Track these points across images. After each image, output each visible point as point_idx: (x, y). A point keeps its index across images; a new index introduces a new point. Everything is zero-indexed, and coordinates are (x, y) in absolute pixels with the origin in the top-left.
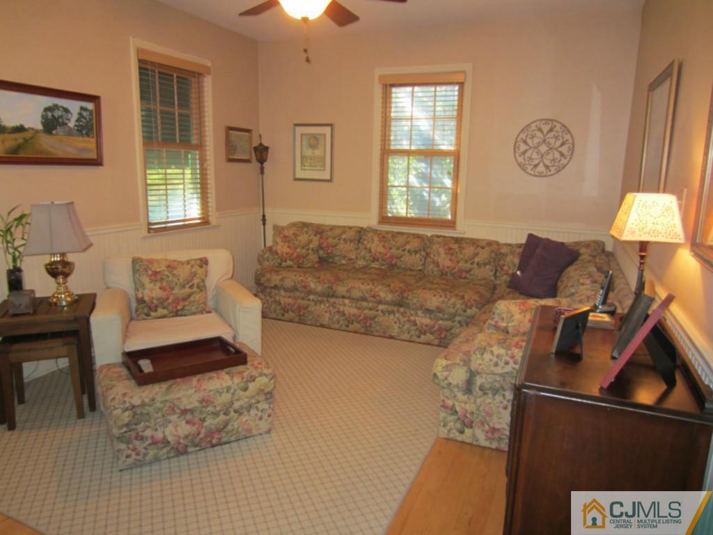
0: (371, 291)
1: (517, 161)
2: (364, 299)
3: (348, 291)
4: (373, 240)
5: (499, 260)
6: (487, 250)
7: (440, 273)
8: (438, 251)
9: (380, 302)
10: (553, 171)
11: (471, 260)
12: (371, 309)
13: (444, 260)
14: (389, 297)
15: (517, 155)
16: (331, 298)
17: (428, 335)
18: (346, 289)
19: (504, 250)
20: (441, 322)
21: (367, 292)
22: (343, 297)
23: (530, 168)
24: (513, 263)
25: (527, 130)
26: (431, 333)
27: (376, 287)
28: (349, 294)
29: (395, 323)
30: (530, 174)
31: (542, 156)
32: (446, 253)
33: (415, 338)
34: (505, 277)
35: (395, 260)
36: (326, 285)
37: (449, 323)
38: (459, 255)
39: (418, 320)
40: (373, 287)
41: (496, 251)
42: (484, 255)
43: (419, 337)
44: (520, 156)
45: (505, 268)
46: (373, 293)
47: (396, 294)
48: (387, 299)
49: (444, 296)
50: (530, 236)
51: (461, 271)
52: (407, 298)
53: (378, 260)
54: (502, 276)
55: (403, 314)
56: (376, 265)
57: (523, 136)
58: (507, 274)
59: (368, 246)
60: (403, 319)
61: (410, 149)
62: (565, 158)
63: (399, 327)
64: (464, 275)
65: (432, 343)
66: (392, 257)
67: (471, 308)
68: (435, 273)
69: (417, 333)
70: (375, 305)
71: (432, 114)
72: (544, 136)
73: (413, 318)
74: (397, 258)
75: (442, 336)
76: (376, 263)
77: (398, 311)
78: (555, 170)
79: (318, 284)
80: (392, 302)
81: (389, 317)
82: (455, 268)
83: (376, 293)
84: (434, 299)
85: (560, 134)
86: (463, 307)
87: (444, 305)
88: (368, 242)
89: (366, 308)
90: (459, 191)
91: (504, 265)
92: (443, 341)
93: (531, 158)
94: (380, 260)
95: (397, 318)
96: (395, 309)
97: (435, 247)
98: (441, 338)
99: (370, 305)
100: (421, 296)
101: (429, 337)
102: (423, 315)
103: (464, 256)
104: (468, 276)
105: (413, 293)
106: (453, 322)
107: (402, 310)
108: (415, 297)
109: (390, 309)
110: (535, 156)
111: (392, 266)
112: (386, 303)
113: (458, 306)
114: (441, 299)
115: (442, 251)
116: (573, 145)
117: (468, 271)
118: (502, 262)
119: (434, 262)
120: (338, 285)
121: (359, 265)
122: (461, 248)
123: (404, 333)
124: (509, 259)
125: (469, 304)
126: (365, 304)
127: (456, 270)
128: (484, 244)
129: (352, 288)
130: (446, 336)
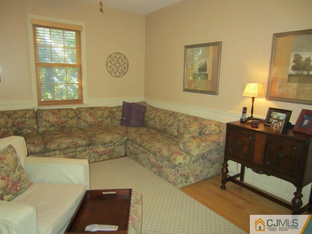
0: (73, 142)
1: (108, 70)
2: (69, 148)
3: (58, 146)
4: (49, 116)
5: (113, 115)
6: (106, 110)
7: (89, 126)
8: (86, 116)
9: (79, 146)
10: (122, 75)
11: (102, 116)
12: (73, 152)
13: (90, 119)
14: (84, 143)
15: (108, 68)
16: (45, 153)
17: (104, 156)
18: (57, 145)
19: (114, 110)
20: (110, 148)
21: (70, 143)
22: (54, 150)
23: (113, 73)
24: (120, 115)
25: (111, 57)
26: (105, 155)
27: (75, 139)
28: (58, 148)
29: (87, 155)
30: (113, 76)
31: (118, 69)
32: (90, 116)
33: (98, 160)
34: (117, 122)
35: (64, 124)
36: (43, 146)
37: (113, 147)
38: (96, 115)
39: (99, 150)
40: (73, 140)
41: (111, 111)
42: (106, 113)
43: (99, 158)
44: (109, 68)
45: (117, 118)
46: (74, 143)
47: (87, 140)
48: (83, 144)
49: (111, 135)
50: (124, 103)
51: (99, 123)
52: (95, 141)
53: (54, 126)
54: (116, 121)
55: (91, 150)
56: (53, 129)
57: (109, 59)
58: (118, 120)
59: (47, 119)
60: (91, 152)
61: (52, 63)
62: (126, 69)
63: (89, 157)
64: (100, 124)
65: (106, 159)
66: (62, 123)
67: (124, 137)
68: (86, 126)
69: (99, 156)
70: (75, 149)
71: (63, 45)
72: (118, 60)
73: (96, 150)
74: (65, 123)
75: (111, 154)
76: (53, 128)
77: (89, 149)
78: (123, 74)
79: (36, 147)
80: (86, 144)
81: (83, 154)
82: (96, 122)
83: (76, 143)
84: (108, 137)
85: (123, 59)
86: (121, 137)
87: (113, 139)
88: (46, 117)
89: (70, 152)
90: (83, 85)
91: (116, 117)
92: (111, 156)
93: (113, 69)
94: (56, 126)
95: (88, 153)
96: (87, 148)
97: (83, 113)
98: (110, 155)
99: (72, 150)
100: (101, 137)
101: (105, 156)
102: (102, 147)
103: (98, 115)
104: (102, 124)
105: (97, 137)
106: (115, 146)
107: (90, 147)
108: (98, 139)
109: (84, 149)
110: (115, 68)
111: (62, 128)
112: (83, 146)
113: (119, 138)
114: (111, 137)
115: (87, 115)
116: (128, 64)
117: (102, 122)
118: (115, 115)
119: (84, 121)
120: (50, 144)
121: (41, 131)
122: (96, 112)
123: (92, 159)
124: (117, 113)
125: (123, 136)
126: (69, 150)
127: (97, 123)
128: (104, 109)
129: (60, 143)
130: (112, 153)
